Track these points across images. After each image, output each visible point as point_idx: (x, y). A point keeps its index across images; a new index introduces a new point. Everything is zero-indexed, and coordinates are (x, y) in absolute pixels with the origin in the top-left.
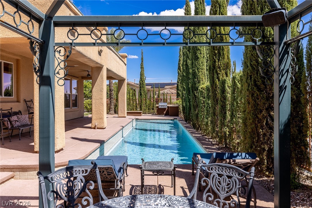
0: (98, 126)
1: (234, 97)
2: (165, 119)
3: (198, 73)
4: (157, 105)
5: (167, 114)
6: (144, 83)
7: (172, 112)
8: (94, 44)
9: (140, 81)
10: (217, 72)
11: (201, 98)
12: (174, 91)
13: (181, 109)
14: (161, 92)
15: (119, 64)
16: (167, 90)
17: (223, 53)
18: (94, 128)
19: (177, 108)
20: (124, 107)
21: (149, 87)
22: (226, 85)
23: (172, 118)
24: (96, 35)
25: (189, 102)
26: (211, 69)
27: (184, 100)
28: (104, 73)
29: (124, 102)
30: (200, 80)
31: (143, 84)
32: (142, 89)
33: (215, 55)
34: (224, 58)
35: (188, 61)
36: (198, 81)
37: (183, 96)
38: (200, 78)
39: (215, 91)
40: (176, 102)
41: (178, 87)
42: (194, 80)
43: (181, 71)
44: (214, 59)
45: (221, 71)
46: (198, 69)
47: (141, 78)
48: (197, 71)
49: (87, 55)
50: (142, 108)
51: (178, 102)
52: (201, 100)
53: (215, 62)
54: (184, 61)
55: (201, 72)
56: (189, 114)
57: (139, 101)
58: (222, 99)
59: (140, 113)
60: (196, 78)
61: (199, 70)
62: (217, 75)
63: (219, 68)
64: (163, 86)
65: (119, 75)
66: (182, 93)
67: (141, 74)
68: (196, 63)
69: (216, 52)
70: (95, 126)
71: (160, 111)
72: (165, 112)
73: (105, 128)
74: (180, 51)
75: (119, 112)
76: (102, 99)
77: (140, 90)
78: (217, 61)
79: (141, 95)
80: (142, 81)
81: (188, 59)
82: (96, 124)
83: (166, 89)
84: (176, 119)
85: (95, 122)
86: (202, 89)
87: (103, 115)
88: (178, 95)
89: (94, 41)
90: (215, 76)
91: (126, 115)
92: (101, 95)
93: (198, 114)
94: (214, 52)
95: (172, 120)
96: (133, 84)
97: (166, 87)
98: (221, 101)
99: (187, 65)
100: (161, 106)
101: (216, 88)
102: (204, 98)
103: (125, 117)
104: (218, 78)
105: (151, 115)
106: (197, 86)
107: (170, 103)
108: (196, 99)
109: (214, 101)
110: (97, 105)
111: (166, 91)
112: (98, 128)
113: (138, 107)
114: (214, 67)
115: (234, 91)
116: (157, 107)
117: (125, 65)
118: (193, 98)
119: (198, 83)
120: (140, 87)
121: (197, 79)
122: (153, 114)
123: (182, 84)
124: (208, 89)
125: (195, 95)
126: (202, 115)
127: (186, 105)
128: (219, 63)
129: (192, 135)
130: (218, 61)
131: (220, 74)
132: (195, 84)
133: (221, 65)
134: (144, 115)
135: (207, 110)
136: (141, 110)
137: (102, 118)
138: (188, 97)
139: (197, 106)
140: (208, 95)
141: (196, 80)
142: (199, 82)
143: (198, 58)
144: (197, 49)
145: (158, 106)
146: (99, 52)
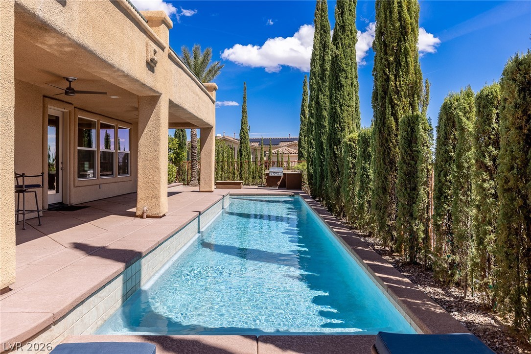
0: (150, 213)
1: (447, 152)
2: (279, 195)
3: (342, 113)
4: (267, 172)
5: (282, 186)
6: (247, 137)
7: (291, 182)
9: (241, 133)
10: (391, 101)
11: (348, 159)
12: (294, 150)
13: (306, 177)
14: (274, 151)
15: (199, 98)
16: (283, 149)
17: (406, 62)
18: (141, 217)
19: (300, 176)
20: (211, 174)
21: (256, 144)
22: (420, 127)
23: (291, 192)
25: (321, 166)
26: (379, 96)
27: (311, 163)
28: (163, 111)
29: (210, 166)
30: (344, 126)
31: (245, 138)
32: (243, 145)
33: (389, 65)
34: (407, 72)
35: (320, 97)
36: (341, 127)
37: (309, 156)
38: (345, 122)
39: (387, 141)
40: (297, 166)
41: (300, 142)
42: (333, 126)
43: (305, 118)
44: (385, 74)
45: (400, 100)
46: (340, 106)
47: (242, 128)
48: (338, 109)
50: (243, 175)
51: (300, 166)
52: (349, 162)
53: (388, 80)
54: (311, 99)
55: (347, 111)
56: (320, 186)
57: (238, 165)
58: (408, 159)
59: (239, 184)
60: (337, 123)
61: (343, 108)
62: (393, 107)
63: (397, 92)
64: (276, 142)
65: (199, 117)
66: (308, 152)
67: (242, 122)
68: (338, 96)
69: (391, 59)
70: (143, 213)
71: (272, 182)
72: (279, 183)
73: (164, 215)
74: (305, 85)
75: (202, 182)
76: (157, 159)
77: (241, 147)
78: (393, 78)
79: (241, 155)
80: (244, 134)
81: (320, 93)
82: (145, 209)
83: (281, 147)
84: (298, 193)
85: (142, 204)
86: (350, 141)
87: (159, 192)
88: (300, 155)
90: (389, 110)
91: (214, 187)
92: (156, 151)
93: (339, 187)
94: (387, 60)
95: (290, 196)
96: (232, 139)
97: (282, 144)
98: (404, 162)
99: (318, 103)
100: (274, 173)
101: (389, 135)
102: (355, 158)
103: (212, 192)
104: (394, 115)
105: (257, 187)
106: (339, 136)
107: (288, 169)
108: (336, 161)
109: (385, 164)
110: (147, 171)
111: (281, 150)
112: (148, 217)
113: (237, 173)
114: (385, 91)
115: (446, 138)
116: (267, 174)
117: (213, 102)
118: (331, 158)
119: (341, 131)
120: (241, 143)
121: (340, 125)
122: (261, 186)
123: (309, 137)
124: (364, 140)
125: (335, 154)
126: (350, 190)
127: (315, 171)
128: (398, 83)
129: (331, 229)
130: (396, 79)
131: (398, 105)
132: (336, 133)
133: (400, 86)
134: (245, 186)
135: (362, 181)
136: (241, 178)
137: (156, 197)
138: (319, 157)
139: (339, 172)
140: (364, 152)
141: (338, 125)
142: (343, 130)
143: (342, 86)
144: (340, 70)
145: (269, 174)
146: (148, 63)
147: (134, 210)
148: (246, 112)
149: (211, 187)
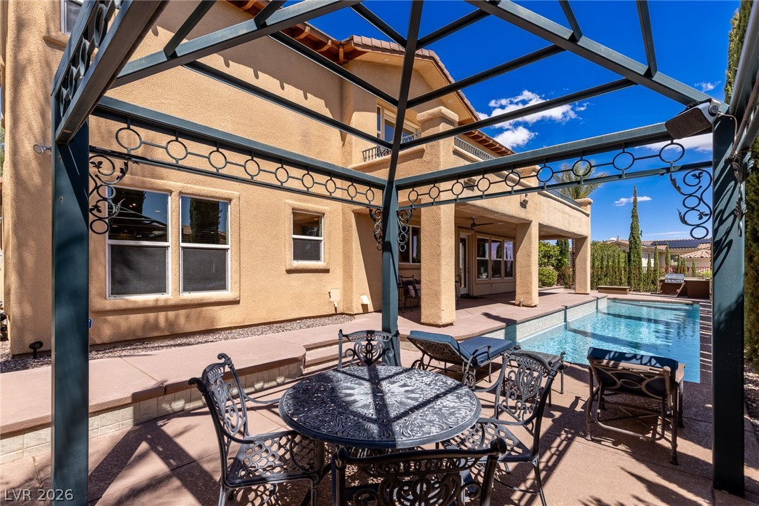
0: (524, 303)
2: (672, 302)
4: (662, 278)
5: (682, 295)
6: (638, 242)
7: (695, 291)
8: (509, 193)
9: (630, 238)
15: (570, 216)
18: (519, 305)
19: (705, 284)
21: (663, 248)
23: (689, 301)
24: (513, 181)
28: (534, 231)
29: (585, 272)
31: (636, 242)
47: (631, 233)
49: (497, 211)
50: (632, 281)
57: (625, 271)
59: (626, 289)
64: (693, 244)
65: (570, 231)
67: (632, 227)
70: (520, 303)
71: (668, 289)
72: (679, 291)
73: (536, 306)
75: (577, 286)
76: (529, 266)
77: (630, 252)
79: (630, 260)
80: (634, 239)
82: (522, 300)
83: (699, 250)
84: (698, 302)
85: (519, 297)
87: (531, 289)
89: (510, 189)
91: (589, 290)
92: (530, 261)
95: (687, 304)
100: (671, 279)
103: (586, 294)
105: (648, 293)
107: (694, 275)
111: (698, 254)
112: (523, 306)
113: (624, 279)
116: (661, 281)
117: (587, 215)
120: (631, 248)
122: (654, 292)
134: (632, 292)
136: (629, 284)
137: (529, 293)
145: (664, 280)
146: (521, 203)
147: (514, 302)
148: (637, 216)
149: (586, 290)
